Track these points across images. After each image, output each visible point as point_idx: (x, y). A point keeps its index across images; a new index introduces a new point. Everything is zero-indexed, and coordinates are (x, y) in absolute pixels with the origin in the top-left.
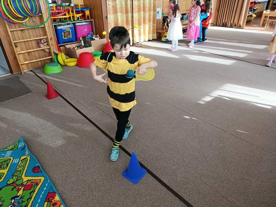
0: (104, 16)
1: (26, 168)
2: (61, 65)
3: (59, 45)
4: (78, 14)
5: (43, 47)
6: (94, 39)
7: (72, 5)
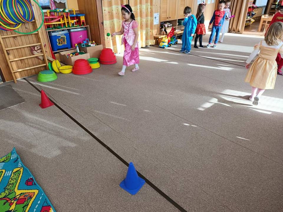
0: (100, 21)
1: (19, 181)
2: (55, 72)
3: (53, 52)
4: (73, 20)
5: (36, 54)
6: (90, 46)
7: (67, 11)
